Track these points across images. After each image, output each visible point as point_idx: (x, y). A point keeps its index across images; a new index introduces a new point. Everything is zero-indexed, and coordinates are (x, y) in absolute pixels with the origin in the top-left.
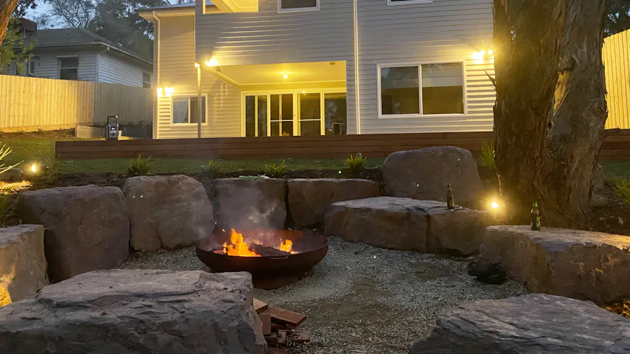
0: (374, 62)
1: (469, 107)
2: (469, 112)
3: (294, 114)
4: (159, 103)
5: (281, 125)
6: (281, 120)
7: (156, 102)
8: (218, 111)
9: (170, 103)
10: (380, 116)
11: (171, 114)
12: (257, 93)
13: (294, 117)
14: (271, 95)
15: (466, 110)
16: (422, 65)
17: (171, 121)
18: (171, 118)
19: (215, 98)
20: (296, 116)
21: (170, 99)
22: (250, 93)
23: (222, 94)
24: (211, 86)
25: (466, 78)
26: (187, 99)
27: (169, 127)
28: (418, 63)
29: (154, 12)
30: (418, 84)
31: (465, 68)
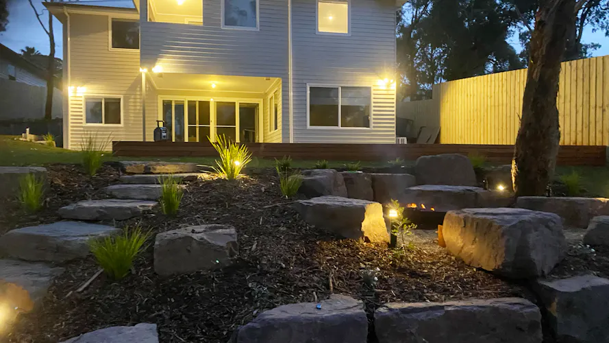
0: (305, 82)
1: (374, 123)
2: (374, 127)
3: (211, 119)
4: (70, 102)
5: (197, 130)
6: (197, 125)
7: (67, 101)
8: (134, 113)
9: (83, 103)
10: (309, 127)
11: (84, 114)
12: (174, 98)
13: (211, 123)
14: (189, 101)
15: (372, 125)
16: (342, 87)
17: (84, 121)
18: (84, 117)
19: (131, 100)
20: (213, 121)
21: (83, 99)
22: (168, 98)
23: (138, 97)
24: (127, 89)
25: (373, 100)
26: (101, 99)
27: (82, 127)
28: (339, 85)
29: (65, 7)
30: (338, 103)
31: (373, 92)
